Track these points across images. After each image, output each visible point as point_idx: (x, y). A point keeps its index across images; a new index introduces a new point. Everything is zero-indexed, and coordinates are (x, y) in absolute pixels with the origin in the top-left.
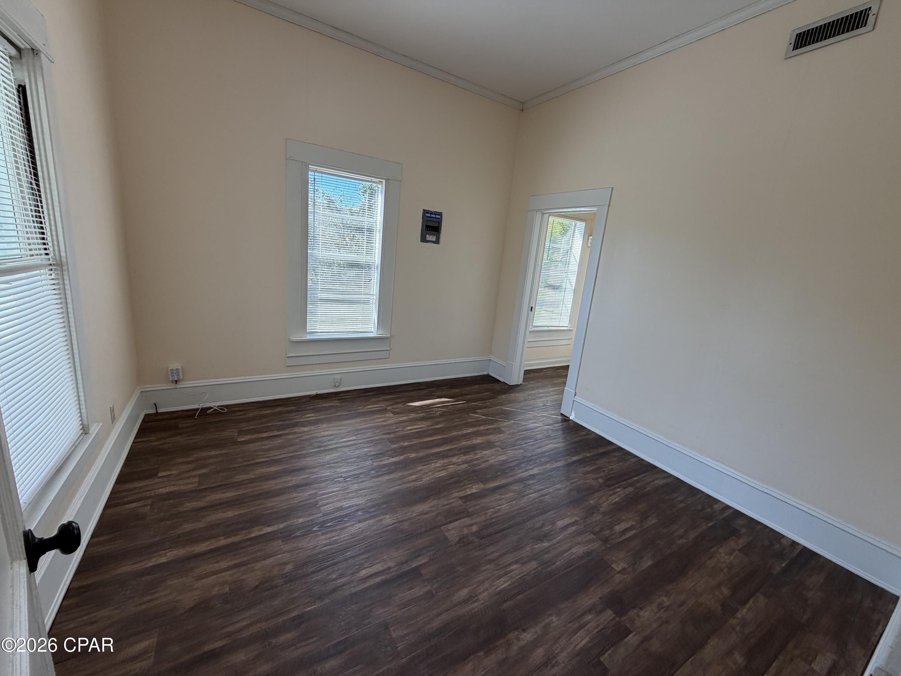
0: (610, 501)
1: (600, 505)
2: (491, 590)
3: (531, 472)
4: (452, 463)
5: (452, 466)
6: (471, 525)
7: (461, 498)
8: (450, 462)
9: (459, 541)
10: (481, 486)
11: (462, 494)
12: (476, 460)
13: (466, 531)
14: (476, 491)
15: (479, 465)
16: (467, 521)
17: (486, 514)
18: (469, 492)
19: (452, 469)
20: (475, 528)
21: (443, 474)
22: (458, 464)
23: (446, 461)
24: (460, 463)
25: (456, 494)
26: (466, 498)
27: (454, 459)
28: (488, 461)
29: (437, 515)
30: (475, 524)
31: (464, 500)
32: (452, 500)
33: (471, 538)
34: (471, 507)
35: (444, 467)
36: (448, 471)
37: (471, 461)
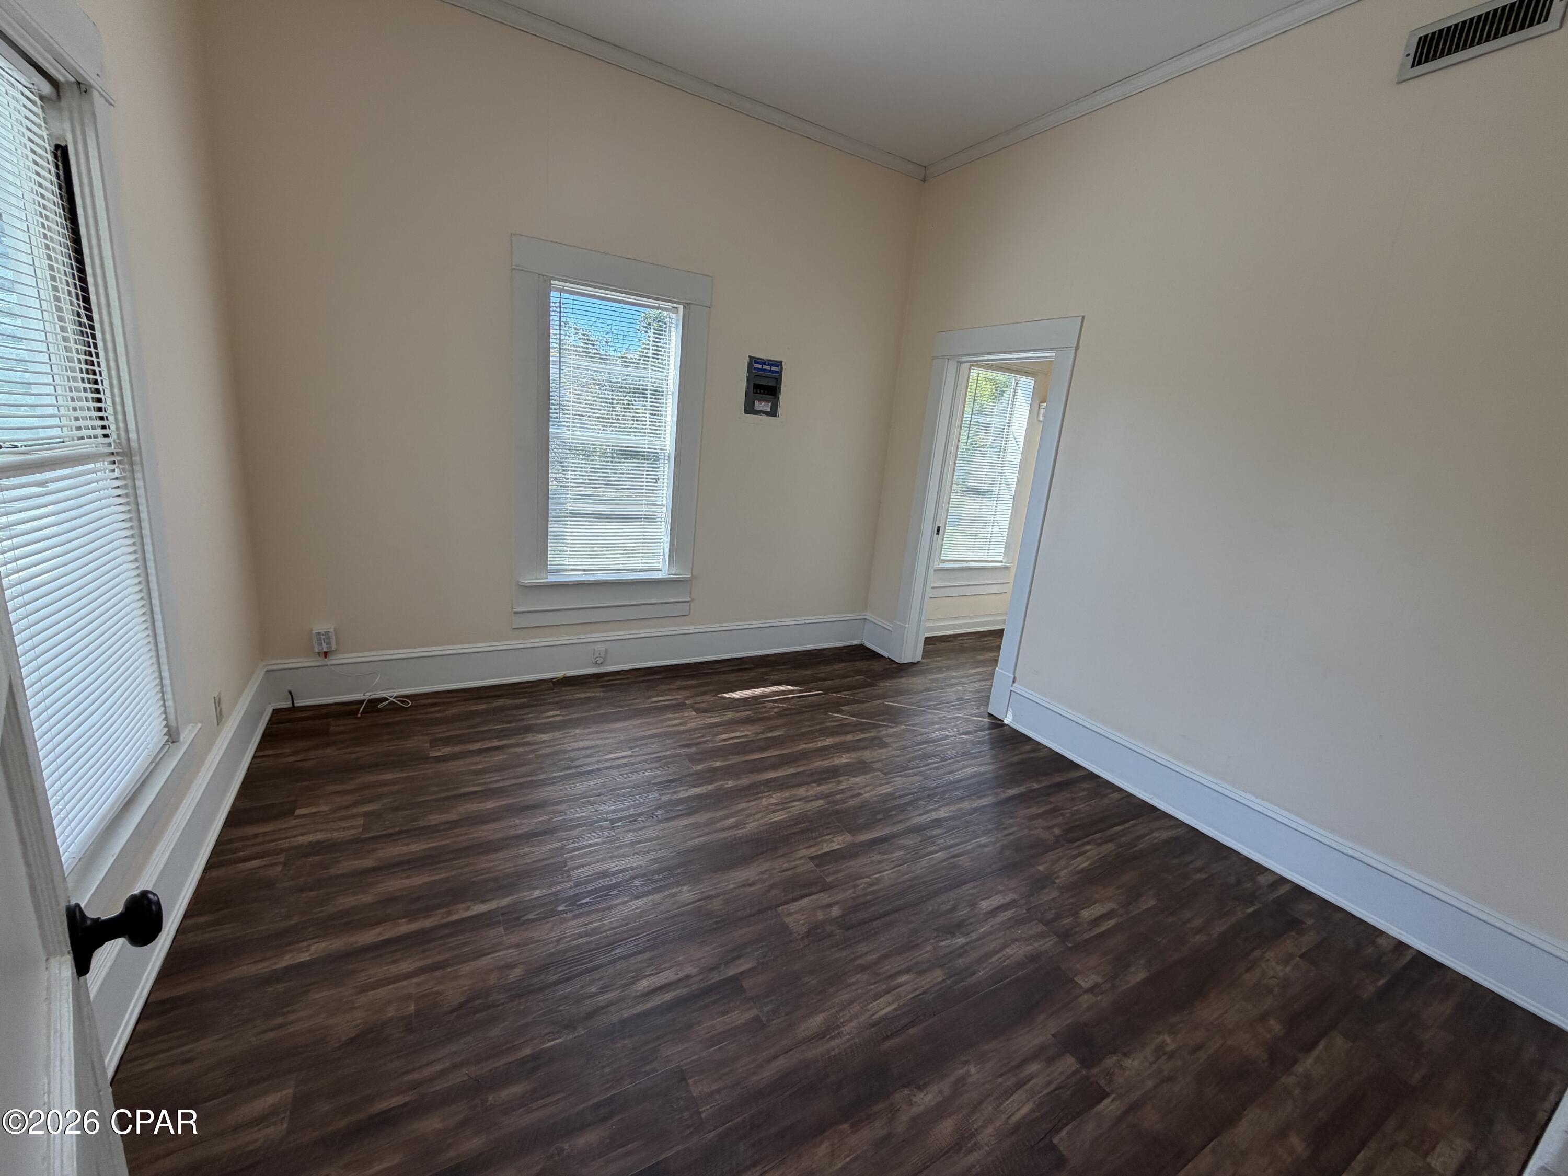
0: (1073, 867)
1: (1055, 873)
2: (862, 1019)
3: (935, 815)
4: (797, 798)
5: (797, 803)
6: (830, 906)
7: (812, 859)
8: (795, 795)
9: (808, 934)
10: (848, 838)
11: (813, 851)
12: (840, 794)
13: (820, 916)
14: (838, 847)
15: (844, 801)
16: (824, 898)
17: (855, 887)
18: (826, 848)
19: (797, 808)
20: (835, 911)
21: (780, 816)
22: (807, 800)
23: (786, 794)
24: (811, 798)
25: (804, 852)
26: (821, 859)
27: (801, 792)
28: (860, 794)
29: (772, 887)
30: (836, 903)
31: (817, 862)
32: (798, 862)
33: (829, 928)
34: (829, 874)
35: (783, 805)
36: (790, 812)
37: (831, 794)
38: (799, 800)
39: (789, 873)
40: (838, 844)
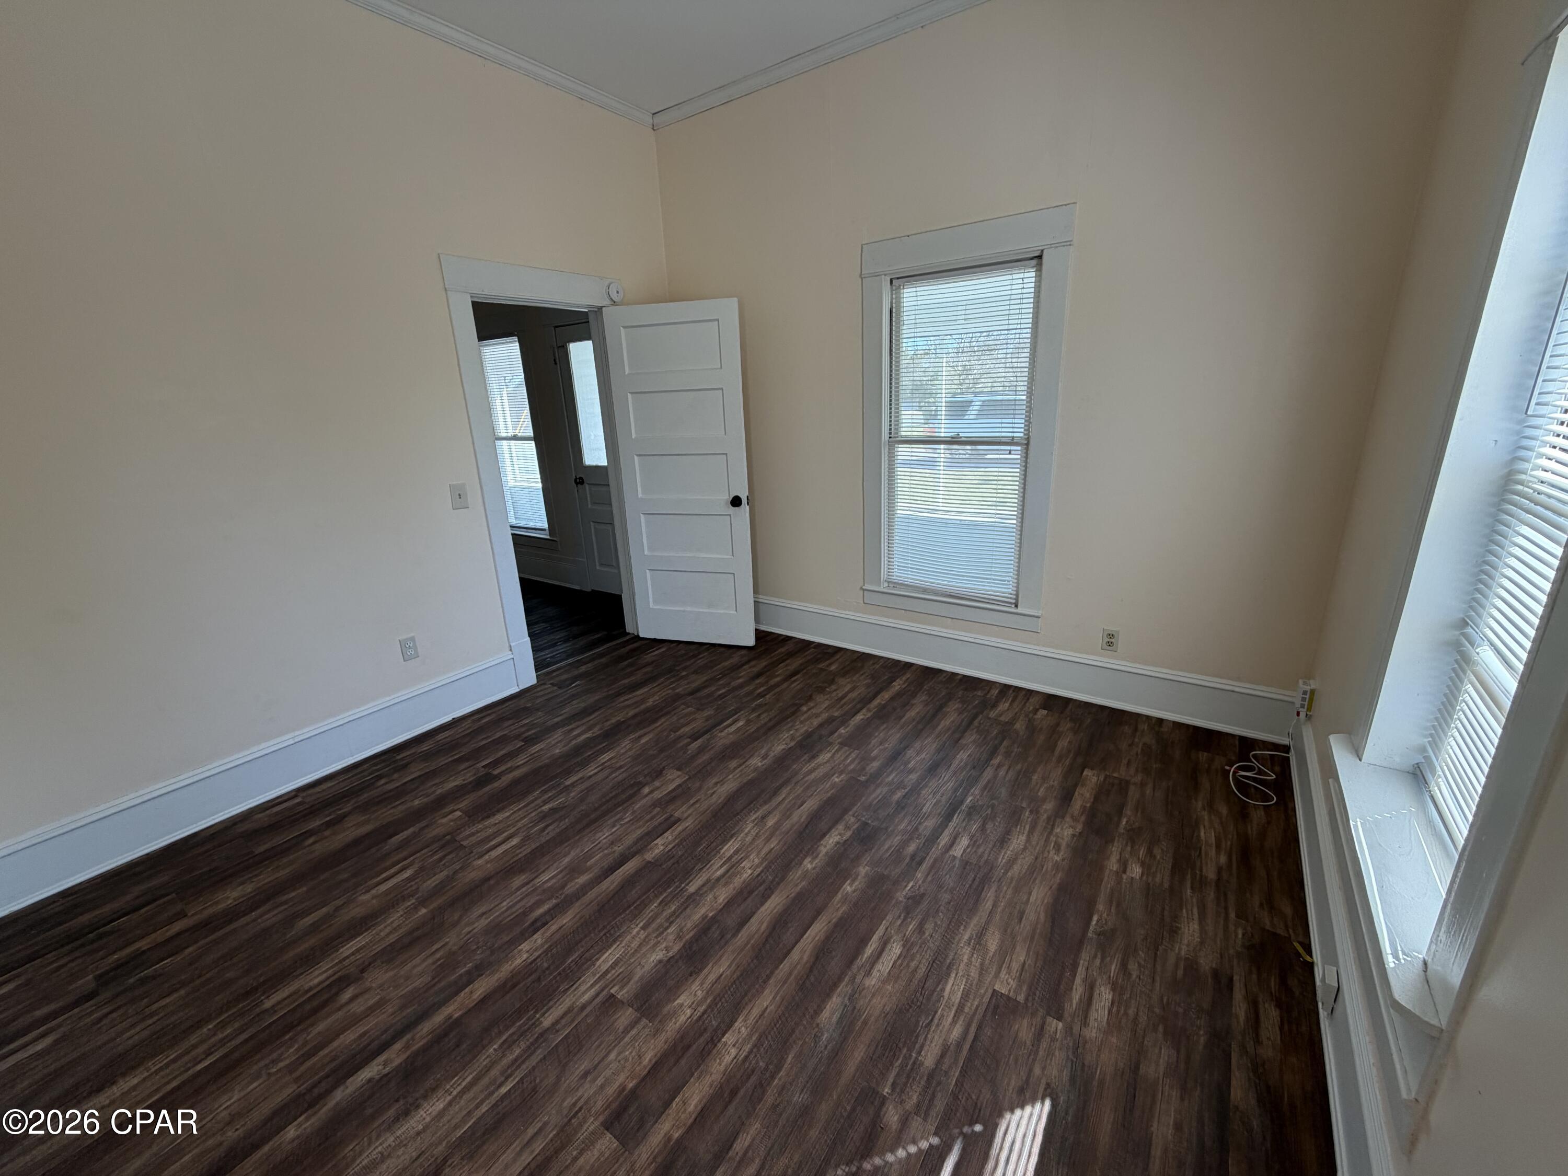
4: (723, 881)
5: (719, 873)
6: (651, 792)
7: (679, 820)
8: (726, 884)
9: (661, 771)
10: (649, 856)
11: (679, 828)
12: (675, 915)
13: (657, 783)
14: (655, 842)
15: (664, 904)
16: (657, 795)
17: (634, 812)
18: (669, 836)
19: (716, 869)
20: (646, 790)
21: (729, 849)
22: (711, 885)
23: (737, 882)
24: (705, 889)
25: (688, 823)
26: (670, 823)
27: (723, 895)
28: (644, 928)
29: (700, 788)
30: (646, 796)
31: (672, 819)
32: (689, 812)
33: (648, 778)
34: (658, 814)
35: (733, 867)
36: (721, 858)
37: (684, 907)
38: (718, 879)
39: (692, 802)
40: (657, 844)
